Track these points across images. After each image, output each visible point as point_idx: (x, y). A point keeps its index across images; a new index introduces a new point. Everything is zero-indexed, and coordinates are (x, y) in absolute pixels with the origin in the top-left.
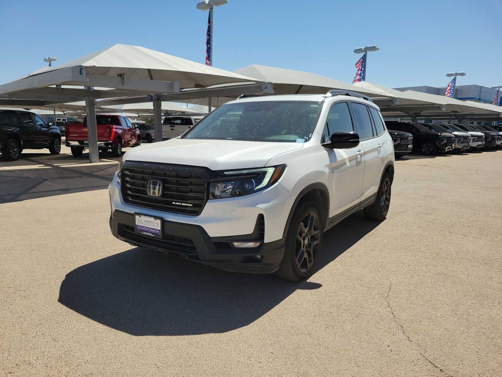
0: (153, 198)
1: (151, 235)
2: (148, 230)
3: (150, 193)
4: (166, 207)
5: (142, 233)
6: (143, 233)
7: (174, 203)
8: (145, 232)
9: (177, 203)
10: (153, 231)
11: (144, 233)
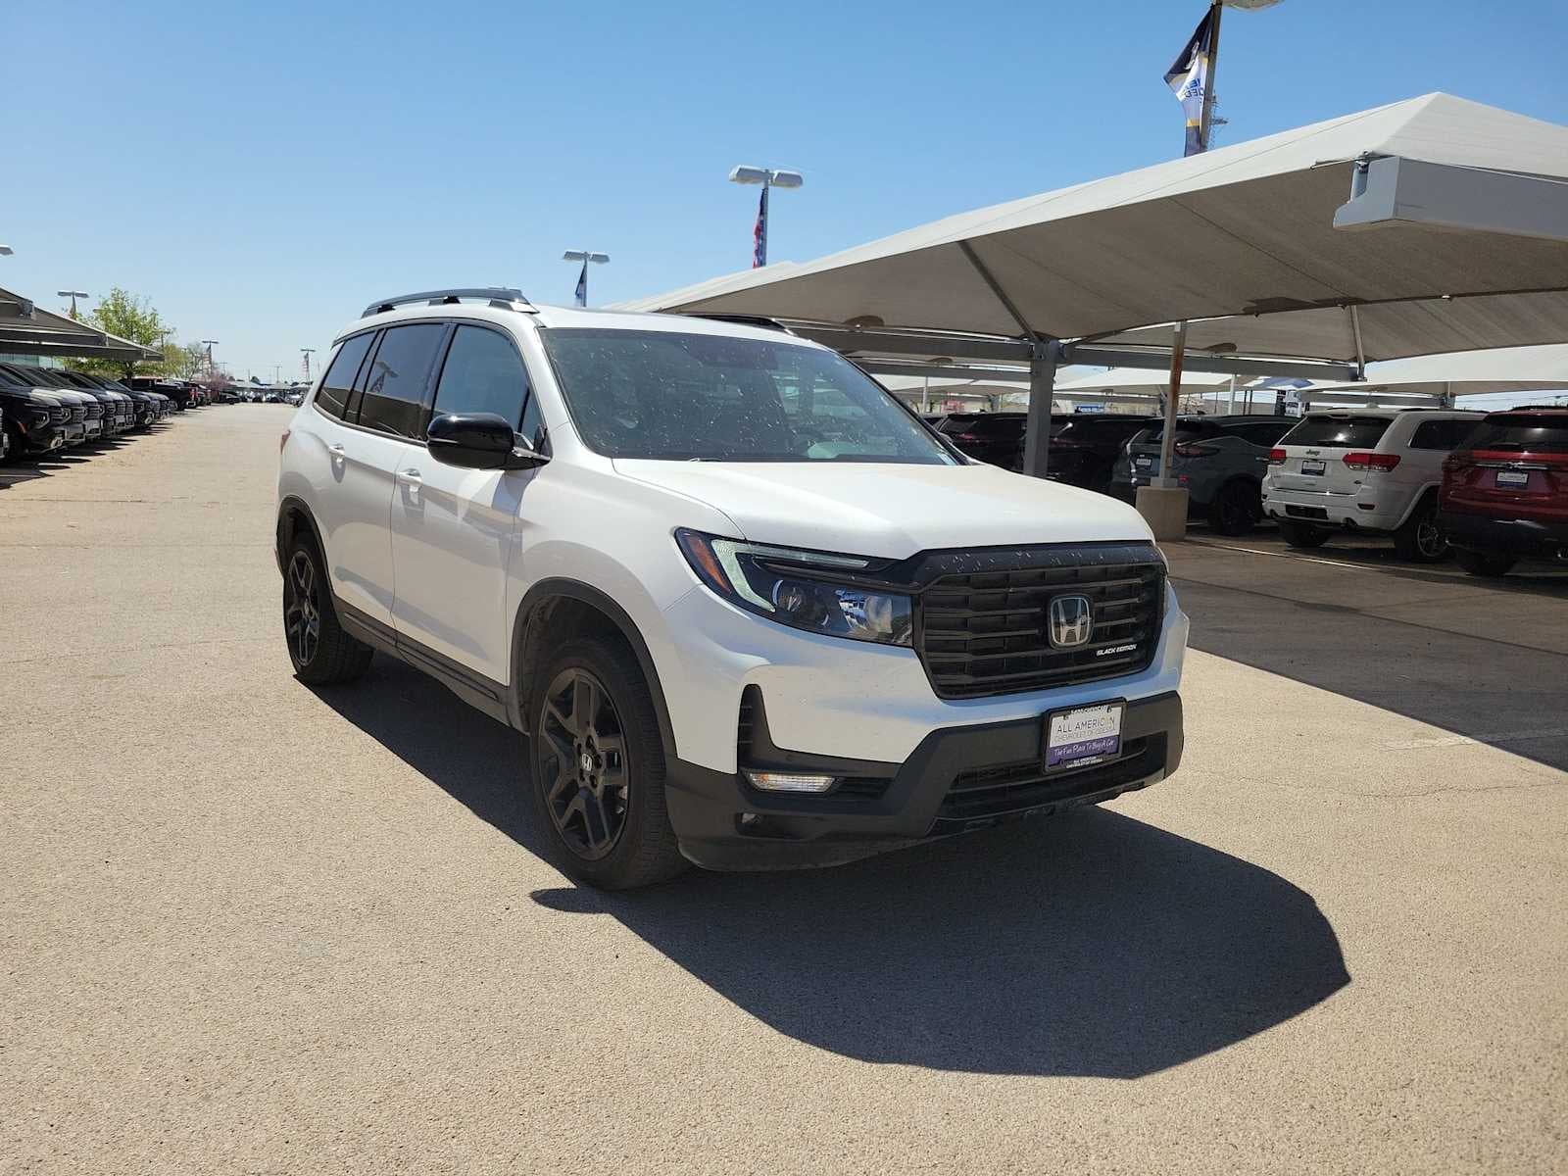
0: (1068, 650)
1: (1094, 760)
2: (1086, 749)
3: (1059, 639)
4: (1089, 670)
5: (1068, 767)
6: (1071, 766)
7: (1100, 653)
8: (1076, 759)
9: (1107, 652)
10: (1099, 745)
11: (1076, 764)
